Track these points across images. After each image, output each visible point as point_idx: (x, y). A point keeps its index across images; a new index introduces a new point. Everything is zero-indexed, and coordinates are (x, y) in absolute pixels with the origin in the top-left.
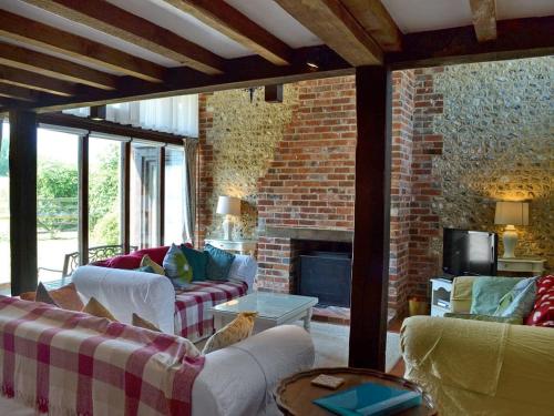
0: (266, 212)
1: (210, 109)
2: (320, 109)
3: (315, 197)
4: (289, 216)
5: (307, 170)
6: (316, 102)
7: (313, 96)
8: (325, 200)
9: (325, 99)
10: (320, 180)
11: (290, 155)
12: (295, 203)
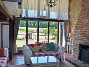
0: (75, 37)
1: (70, 14)
2: (86, 9)
3: (84, 33)
4: (79, 38)
5: (83, 26)
6: (85, 7)
7: (84, 6)
8: (87, 34)
9: (87, 6)
10: (86, 28)
11: (79, 22)
12: (80, 35)
